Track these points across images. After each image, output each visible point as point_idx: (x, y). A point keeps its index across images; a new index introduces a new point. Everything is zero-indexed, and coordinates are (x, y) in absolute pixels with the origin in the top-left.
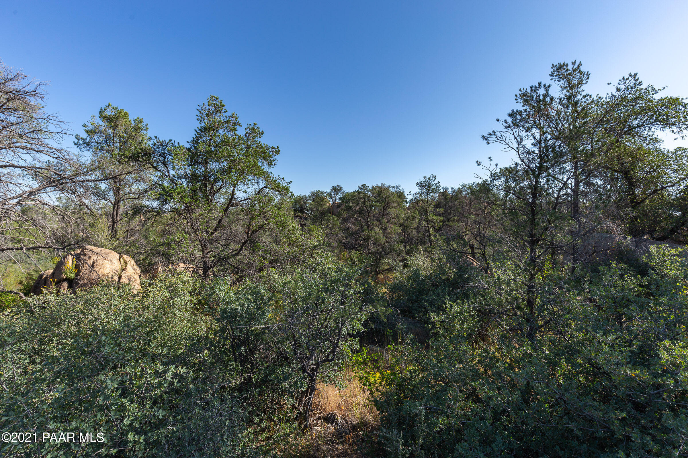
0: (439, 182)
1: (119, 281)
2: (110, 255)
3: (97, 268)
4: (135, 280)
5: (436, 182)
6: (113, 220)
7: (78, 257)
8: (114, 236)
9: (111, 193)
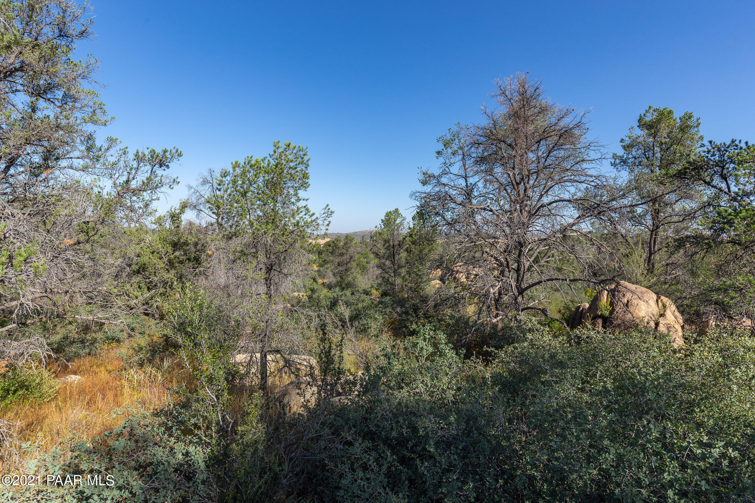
1: (656, 328)
2: (646, 294)
3: (631, 309)
4: (676, 331)
6: (650, 250)
7: (613, 293)
8: (651, 270)
9: (649, 217)
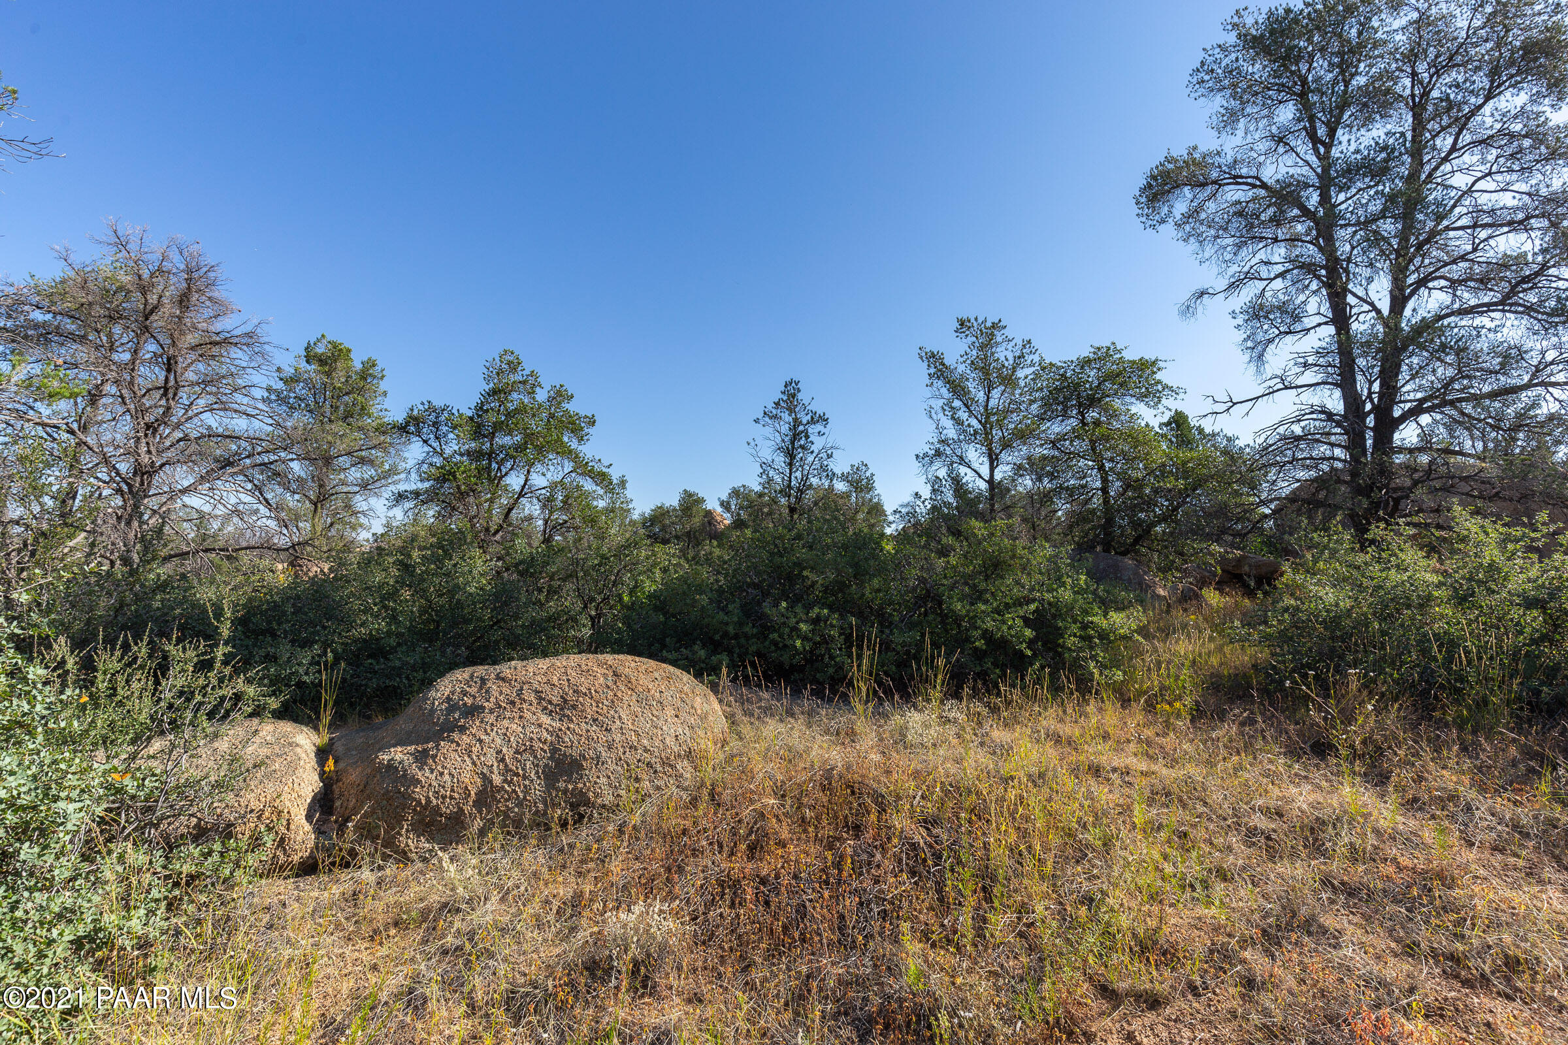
0: (873, 475)
5: (868, 474)
